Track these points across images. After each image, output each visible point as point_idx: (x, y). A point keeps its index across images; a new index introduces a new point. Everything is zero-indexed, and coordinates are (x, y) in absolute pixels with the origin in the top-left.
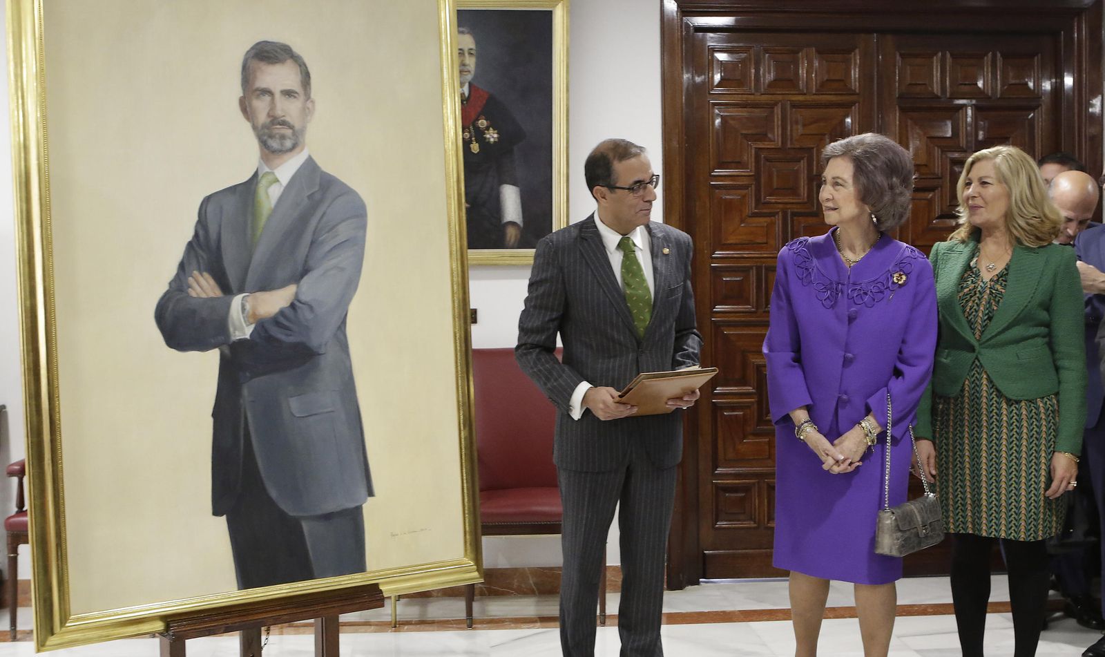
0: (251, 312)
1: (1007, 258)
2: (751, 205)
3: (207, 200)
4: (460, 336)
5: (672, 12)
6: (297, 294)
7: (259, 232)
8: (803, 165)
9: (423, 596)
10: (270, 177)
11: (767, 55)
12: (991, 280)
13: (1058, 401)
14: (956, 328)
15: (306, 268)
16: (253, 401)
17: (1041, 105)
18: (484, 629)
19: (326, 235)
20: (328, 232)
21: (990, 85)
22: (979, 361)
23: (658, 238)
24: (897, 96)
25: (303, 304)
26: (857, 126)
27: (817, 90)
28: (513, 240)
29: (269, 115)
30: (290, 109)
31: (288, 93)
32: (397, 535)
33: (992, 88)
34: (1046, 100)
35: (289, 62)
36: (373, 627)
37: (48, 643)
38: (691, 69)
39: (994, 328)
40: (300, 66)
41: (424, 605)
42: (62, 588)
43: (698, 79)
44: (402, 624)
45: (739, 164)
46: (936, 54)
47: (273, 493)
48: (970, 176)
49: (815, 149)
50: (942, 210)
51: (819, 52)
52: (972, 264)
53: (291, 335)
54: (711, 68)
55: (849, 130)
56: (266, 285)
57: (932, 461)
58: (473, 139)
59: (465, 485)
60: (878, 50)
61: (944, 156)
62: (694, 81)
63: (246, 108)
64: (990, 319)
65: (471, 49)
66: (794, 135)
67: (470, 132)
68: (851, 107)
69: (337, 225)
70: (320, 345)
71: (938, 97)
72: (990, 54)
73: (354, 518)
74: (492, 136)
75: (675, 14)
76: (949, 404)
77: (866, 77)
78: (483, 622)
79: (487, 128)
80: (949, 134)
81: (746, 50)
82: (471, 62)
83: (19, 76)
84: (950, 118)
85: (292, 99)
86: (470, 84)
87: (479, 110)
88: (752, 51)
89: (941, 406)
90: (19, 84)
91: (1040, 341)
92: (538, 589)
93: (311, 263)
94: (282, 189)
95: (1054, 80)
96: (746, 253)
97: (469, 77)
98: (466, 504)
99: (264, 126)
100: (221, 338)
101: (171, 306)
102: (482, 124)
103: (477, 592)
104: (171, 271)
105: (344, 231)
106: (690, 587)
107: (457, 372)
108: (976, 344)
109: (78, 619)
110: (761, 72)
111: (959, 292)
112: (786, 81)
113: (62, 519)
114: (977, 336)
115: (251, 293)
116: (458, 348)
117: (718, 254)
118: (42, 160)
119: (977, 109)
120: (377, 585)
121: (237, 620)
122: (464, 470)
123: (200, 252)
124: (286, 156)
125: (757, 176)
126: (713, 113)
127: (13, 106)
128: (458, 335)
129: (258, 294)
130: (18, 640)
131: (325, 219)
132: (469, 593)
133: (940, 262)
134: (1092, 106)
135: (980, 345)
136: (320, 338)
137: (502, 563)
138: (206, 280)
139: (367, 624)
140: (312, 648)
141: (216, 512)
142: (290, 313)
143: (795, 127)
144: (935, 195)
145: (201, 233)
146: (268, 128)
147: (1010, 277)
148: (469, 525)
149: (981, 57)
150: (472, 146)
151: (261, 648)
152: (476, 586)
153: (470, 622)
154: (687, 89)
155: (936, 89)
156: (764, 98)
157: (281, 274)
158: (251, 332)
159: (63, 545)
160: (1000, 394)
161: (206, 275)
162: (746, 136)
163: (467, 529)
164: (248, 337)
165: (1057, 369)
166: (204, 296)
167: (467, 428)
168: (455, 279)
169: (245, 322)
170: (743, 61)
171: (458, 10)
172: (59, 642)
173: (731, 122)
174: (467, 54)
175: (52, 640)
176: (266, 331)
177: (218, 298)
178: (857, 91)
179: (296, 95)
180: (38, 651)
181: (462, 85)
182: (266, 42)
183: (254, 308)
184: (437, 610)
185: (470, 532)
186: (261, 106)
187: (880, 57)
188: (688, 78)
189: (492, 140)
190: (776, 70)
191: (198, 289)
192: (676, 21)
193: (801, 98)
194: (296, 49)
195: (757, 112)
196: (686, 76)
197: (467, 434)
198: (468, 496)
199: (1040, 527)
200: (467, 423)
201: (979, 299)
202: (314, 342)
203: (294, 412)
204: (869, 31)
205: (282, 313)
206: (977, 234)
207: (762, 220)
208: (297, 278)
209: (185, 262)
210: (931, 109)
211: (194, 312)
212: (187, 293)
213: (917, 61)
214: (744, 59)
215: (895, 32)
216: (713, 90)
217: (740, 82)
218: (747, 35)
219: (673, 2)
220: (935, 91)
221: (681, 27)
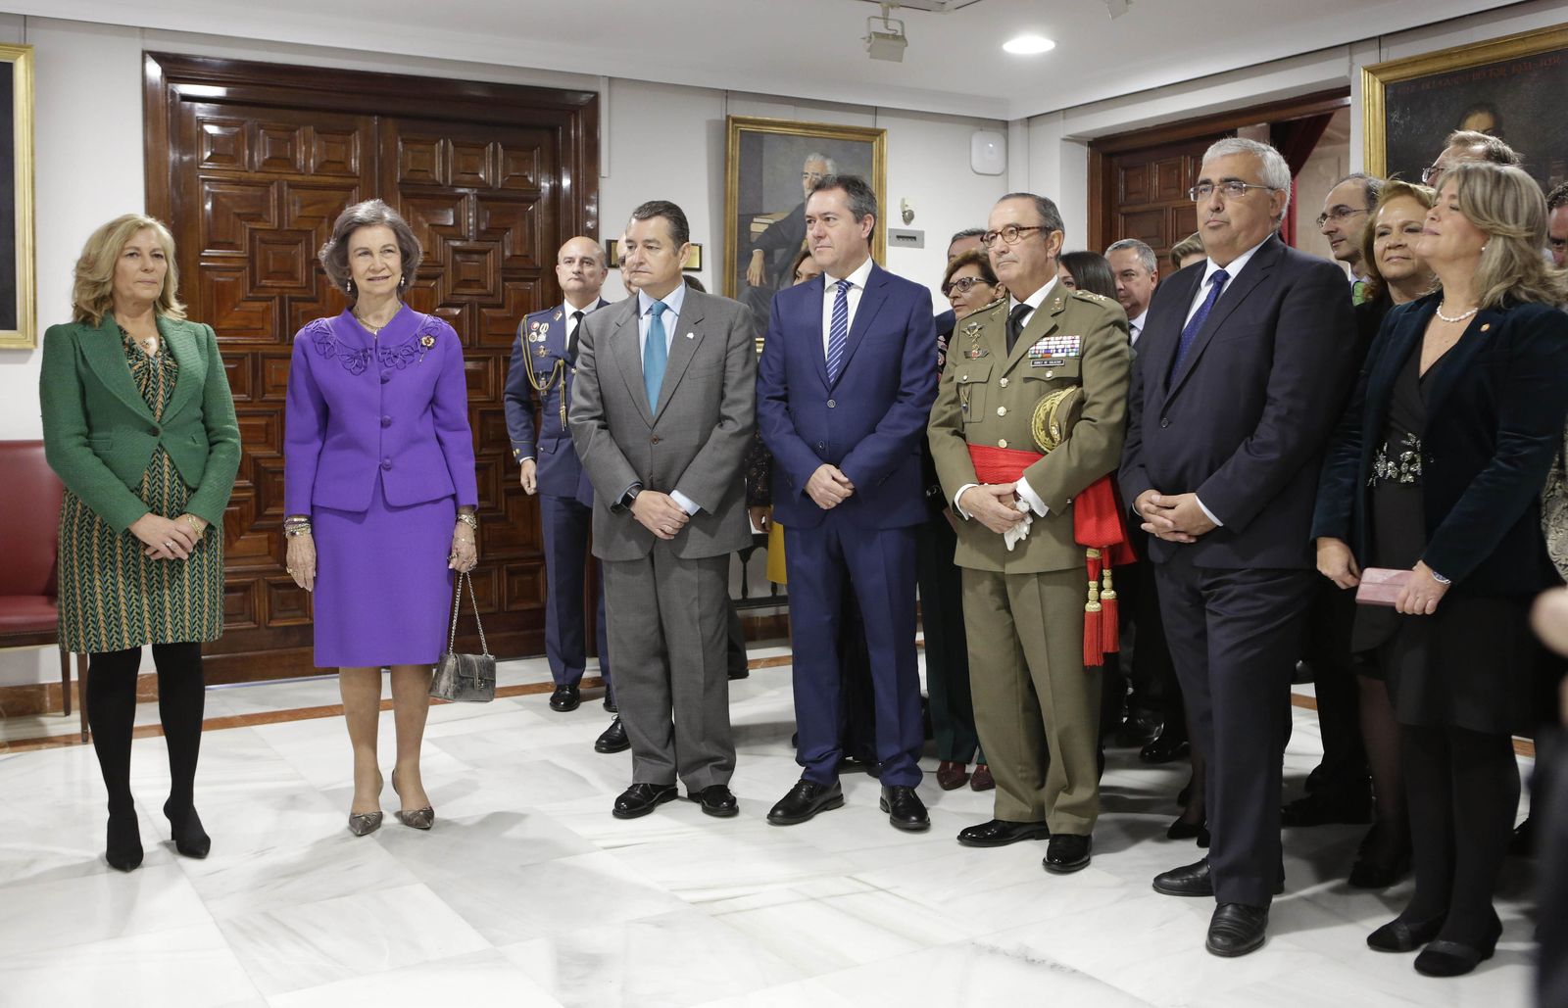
2: (245, 290)
5: (156, 78)
8: (301, 248)
11: (261, 131)
17: (540, 198)
21: (491, 175)
24: (398, 181)
27: (315, 171)
33: (493, 180)
34: (545, 197)
38: (178, 148)
43: (186, 158)
45: (231, 246)
46: (438, 141)
49: (314, 232)
51: (318, 132)
54: (199, 141)
60: (379, 134)
61: (446, 243)
66: (291, 216)
68: (352, 189)
71: (440, 185)
72: (491, 145)
75: (159, 80)
77: (367, 161)
80: (451, 222)
81: (239, 124)
84: (452, 207)
88: (245, 126)
95: (552, 181)
96: (240, 340)
110: (255, 151)
112: (281, 160)
119: (480, 198)
125: (251, 259)
126: (203, 189)
143: (292, 208)
144: (436, 283)
149: (483, 147)
154: (174, 167)
155: (438, 176)
156: (259, 176)
162: (239, 215)
170: (236, 137)
173: (224, 200)
178: (358, 173)
190: (271, 151)
192: (159, 87)
193: (298, 178)
195: (251, 191)
204: (371, 113)
207: (257, 304)
210: (432, 197)
213: (421, 147)
214: (237, 134)
215: (397, 116)
216: (202, 164)
217: (233, 159)
218: (240, 108)
219: (157, 65)
220: (437, 179)
221: (166, 93)
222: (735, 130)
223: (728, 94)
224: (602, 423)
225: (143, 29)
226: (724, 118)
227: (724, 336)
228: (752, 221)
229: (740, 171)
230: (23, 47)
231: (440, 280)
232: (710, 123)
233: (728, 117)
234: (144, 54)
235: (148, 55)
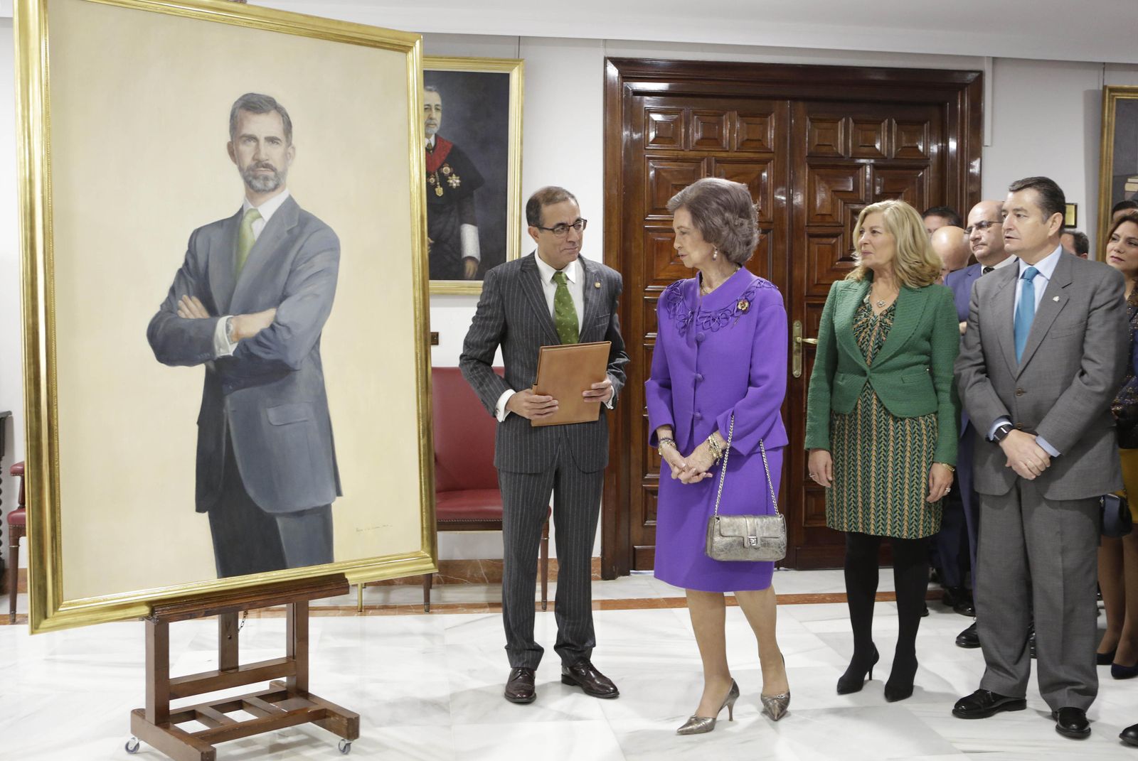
0: (234, 333)
1: (895, 296)
3: (197, 232)
4: (421, 357)
5: (614, 78)
6: (276, 317)
7: (243, 261)
9: (387, 584)
10: (254, 214)
11: (695, 117)
12: (881, 315)
13: (937, 419)
14: (851, 355)
15: (285, 294)
16: (235, 411)
17: (929, 165)
18: (439, 613)
19: (303, 265)
20: (305, 263)
21: (886, 147)
22: (869, 383)
23: (592, 273)
24: (807, 154)
25: (283, 326)
26: (772, 181)
27: (737, 149)
28: (471, 273)
29: (254, 159)
30: (273, 154)
31: (272, 140)
32: (362, 530)
33: (888, 150)
34: (933, 161)
35: (273, 113)
36: (341, 612)
37: (41, 626)
38: (629, 127)
39: (883, 355)
40: (283, 116)
41: (387, 592)
42: (55, 576)
43: (636, 136)
44: (367, 609)
46: (841, 119)
47: (251, 492)
48: (863, 225)
50: (843, 253)
51: (741, 115)
52: (865, 300)
53: (269, 353)
54: (646, 127)
55: (765, 183)
56: (248, 308)
57: (829, 469)
58: (438, 183)
59: (423, 487)
60: (791, 116)
61: (846, 207)
62: (632, 138)
63: (233, 152)
64: (880, 348)
65: (437, 105)
67: (435, 178)
68: (767, 164)
69: (313, 256)
70: (296, 362)
71: (842, 157)
72: (886, 121)
73: (324, 515)
74: (455, 181)
75: (616, 79)
76: (844, 421)
77: (780, 137)
78: (438, 607)
79: (451, 175)
80: (851, 189)
81: (678, 112)
82: (437, 116)
83: (26, 118)
84: (852, 175)
85: (275, 145)
86: (436, 136)
87: (444, 158)
88: (682, 113)
89: (838, 422)
90: (26, 125)
91: (921, 367)
92: (488, 578)
93: (289, 290)
94: (265, 224)
95: (940, 144)
97: (435, 130)
98: (424, 504)
99: (250, 169)
100: (207, 355)
101: (162, 325)
102: (446, 171)
103: (434, 580)
104: (163, 294)
105: (319, 262)
106: (621, 577)
107: (418, 387)
108: (867, 369)
109: (70, 605)
110: (690, 131)
111: (853, 324)
112: (711, 140)
113: (57, 515)
114: (868, 362)
115: (234, 315)
116: (419, 367)
117: (650, 288)
118: (46, 193)
119: (875, 167)
120: (343, 575)
121: (216, 605)
122: (422, 474)
123: (189, 278)
124: (269, 195)
126: (648, 165)
127: (20, 144)
128: (419, 355)
129: (242, 316)
130: (17, 623)
131: (302, 252)
132: (427, 582)
133: (838, 298)
134: (973, 167)
135: (871, 370)
136: (296, 356)
137: (458, 555)
138: (194, 303)
139: (336, 608)
140: (284, 630)
141: (200, 509)
142: (270, 334)
144: (837, 241)
145: (191, 262)
146: (253, 170)
147: (898, 313)
148: (426, 522)
149: (879, 123)
150: (436, 189)
151: (237, 630)
152: (433, 576)
153: (427, 607)
154: (625, 144)
155: (841, 150)
156: (692, 154)
157: (262, 299)
158: (234, 349)
159: (58, 537)
160: (887, 413)
161: (195, 299)
163: (425, 526)
164: (231, 354)
165: (936, 391)
166: (192, 317)
167: (426, 437)
168: (417, 306)
169: (229, 341)
170: (675, 122)
171: (424, 71)
172: (52, 625)
173: (663, 174)
174: (434, 110)
175: (45, 623)
176: (248, 349)
177: (204, 319)
178: (773, 150)
179: (279, 142)
180: (32, 633)
181: (427, 136)
182: (252, 94)
183: (237, 329)
184: (398, 596)
185: (427, 528)
186: (247, 150)
187: (793, 121)
188: (627, 135)
189: (454, 185)
190: (704, 131)
191: (187, 311)
192: (617, 85)
193: (724, 154)
194: (279, 101)
195: (686, 166)
196: (625, 133)
197: (426, 442)
198: (426, 497)
199: (921, 527)
200: (427, 431)
201: (871, 331)
202: (291, 359)
203: (271, 421)
204: (784, 98)
205: (262, 333)
206: (870, 275)
208: (278, 301)
209: (176, 286)
210: (835, 167)
211: (182, 331)
212: (177, 314)
213: (825, 125)
214: (675, 120)
215: (805, 99)
216: (648, 146)
217: (672, 140)
218: (678, 99)
219: (615, 68)
220: (839, 152)
221: (622, 91)
222: (1111, 98)
223: (1105, 66)
224: (982, 367)
225: (605, 40)
226: (1101, 88)
227: (1087, 299)
228: (1126, 182)
229: (1115, 135)
230: (516, 61)
231: (840, 238)
232: (1087, 93)
233: (1105, 87)
234: (606, 59)
235: (608, 61)
